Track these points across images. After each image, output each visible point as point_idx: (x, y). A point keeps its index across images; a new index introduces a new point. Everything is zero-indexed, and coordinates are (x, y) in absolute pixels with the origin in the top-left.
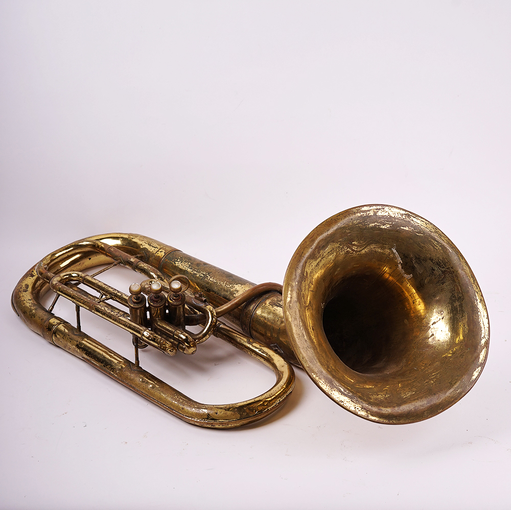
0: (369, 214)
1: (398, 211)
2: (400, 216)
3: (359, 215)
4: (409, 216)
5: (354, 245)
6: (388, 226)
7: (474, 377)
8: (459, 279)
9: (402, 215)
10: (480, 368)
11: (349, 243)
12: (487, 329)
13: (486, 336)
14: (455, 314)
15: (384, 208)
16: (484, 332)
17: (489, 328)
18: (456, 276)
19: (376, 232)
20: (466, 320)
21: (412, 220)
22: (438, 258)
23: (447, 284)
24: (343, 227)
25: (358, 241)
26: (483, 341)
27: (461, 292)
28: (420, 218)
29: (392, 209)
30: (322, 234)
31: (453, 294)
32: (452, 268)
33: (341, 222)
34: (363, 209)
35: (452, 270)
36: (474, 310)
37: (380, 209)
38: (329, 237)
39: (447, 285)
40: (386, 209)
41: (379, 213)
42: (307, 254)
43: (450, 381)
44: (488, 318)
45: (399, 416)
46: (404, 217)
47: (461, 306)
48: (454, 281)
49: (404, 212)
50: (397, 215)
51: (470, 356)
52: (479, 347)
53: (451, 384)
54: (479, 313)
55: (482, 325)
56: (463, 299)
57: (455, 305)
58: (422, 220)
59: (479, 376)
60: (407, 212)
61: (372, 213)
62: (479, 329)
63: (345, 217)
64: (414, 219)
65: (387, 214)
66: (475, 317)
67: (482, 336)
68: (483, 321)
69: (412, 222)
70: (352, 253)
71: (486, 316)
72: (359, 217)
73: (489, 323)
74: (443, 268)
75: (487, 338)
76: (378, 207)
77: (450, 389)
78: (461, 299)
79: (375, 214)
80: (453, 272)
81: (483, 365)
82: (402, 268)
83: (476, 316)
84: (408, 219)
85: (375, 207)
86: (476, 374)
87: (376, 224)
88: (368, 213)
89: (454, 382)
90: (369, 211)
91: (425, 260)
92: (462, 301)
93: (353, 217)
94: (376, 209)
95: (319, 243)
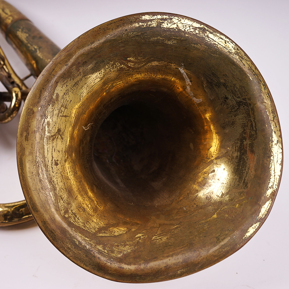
0: (150, 25)
1: (190, 23)
2: (192, 30)
3: (137, 25)
4: (204, 30)
5: (130, 61)
6: (175, 42)
7: (248, 234)
8: (256, 114)
9: (195, 29)
10: (258, 224)
11: (123, 59)
12: (278, 177)
13: (274, 187)
14: (243, 154)
15: (171, 19)
16: (273, 181)
17: (280, 176)
18: (253, 109)
19: (158, 47)
20: (255, 163)
21: (208, 36)
22: (235, 85)
23: (240, 116)
24: (114, 40)
25: (135, 56)
26: (269, 192)
27: (254, 129)
28: (218, 35)
29: (182, 21)
30: (83, 47)
31: (244, 130)
32: (249, 99)
33: (111, 33)
34: (144, 18)
35: (248, 102)
36: (267, 154)
37: (166, 19)
38: (92, 52)
39: (240, 119)
40: (175, 20)
41: (165, 25)
42: (60, 72)
43: (217, 235)
44: (282, 164)
45: (144, 275)
46: (197, 32)
47: (252, 146)
48: (249, 115)
49: (198, 25)
50: (188, 28)
51: (249, 208)
52: (263, 198)
53: (218, 239)
54: (272, 158)
55: (272, 172)
56: (256, 137)
57: (245, 143)
58: (222, 36)
59: (255, 233)
60: (202, 26)
61: (154, 24)
62: (267, 176)
63: (118, 27)
64: (211, 36)
65: (175, 26)
66: (265, 161)
67: (270, 185)
68: (275, 168)
69: (207, 39)
70: (128, 70)
71: (279, 162)
72: (137, 28)
73: (281, 171)
74: (238, 97)
75: (275, 188)
76: (165, 17)
77: (215, 246)
78: (253, 137)
79: (159, 24)
80: (250, 104)
81: (262, 221)
82: (191, 90)
83: (267, 161)
84: (202, 35)
85: (159, 17)
86: (251, 230)
87: (159, 38)
88: (149, 23)
89: (222, 238)
90: (151, 20)
91: (218, 85)
92: (254, 140)
93: (128, 27)
94: (162, 19)
95: (78, 58)
